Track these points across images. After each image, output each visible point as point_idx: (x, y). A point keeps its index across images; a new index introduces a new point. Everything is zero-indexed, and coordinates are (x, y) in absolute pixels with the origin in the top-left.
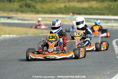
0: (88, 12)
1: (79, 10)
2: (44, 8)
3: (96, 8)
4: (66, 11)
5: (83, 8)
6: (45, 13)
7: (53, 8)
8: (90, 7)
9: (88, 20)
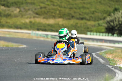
0: (53, 29)
1: (45, 27)
2: (9, 23)
3: (63, 25)
4: (31, 27)
5: (49, 25)
6: (10, 27)
7: (18, 23)
8: (56, 24)
9: (54, 36)
